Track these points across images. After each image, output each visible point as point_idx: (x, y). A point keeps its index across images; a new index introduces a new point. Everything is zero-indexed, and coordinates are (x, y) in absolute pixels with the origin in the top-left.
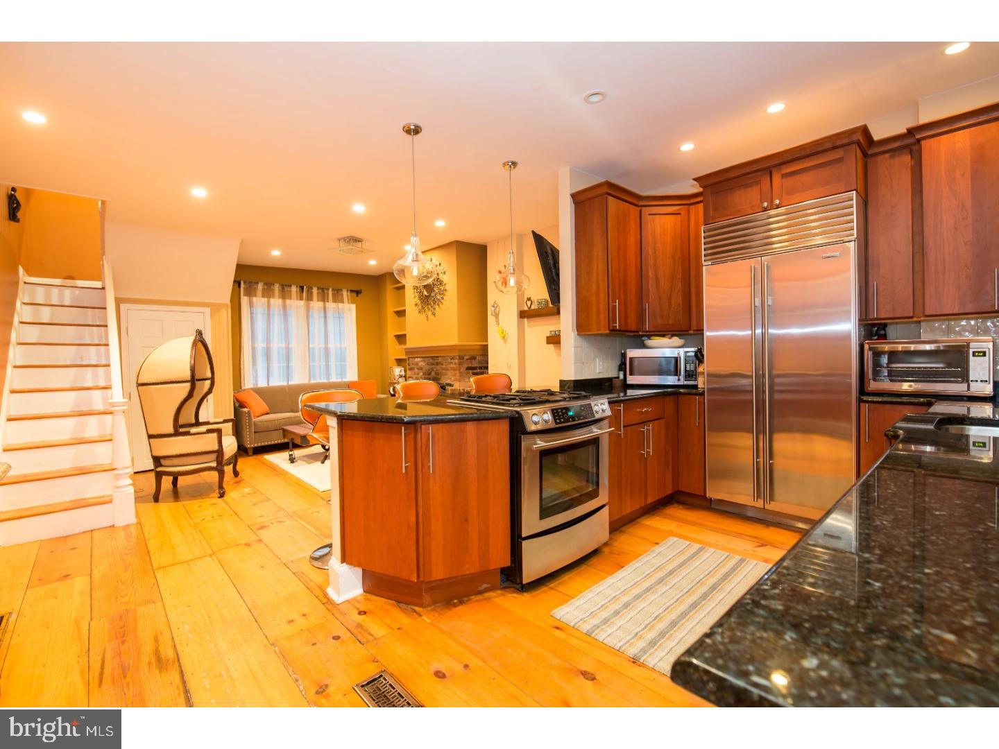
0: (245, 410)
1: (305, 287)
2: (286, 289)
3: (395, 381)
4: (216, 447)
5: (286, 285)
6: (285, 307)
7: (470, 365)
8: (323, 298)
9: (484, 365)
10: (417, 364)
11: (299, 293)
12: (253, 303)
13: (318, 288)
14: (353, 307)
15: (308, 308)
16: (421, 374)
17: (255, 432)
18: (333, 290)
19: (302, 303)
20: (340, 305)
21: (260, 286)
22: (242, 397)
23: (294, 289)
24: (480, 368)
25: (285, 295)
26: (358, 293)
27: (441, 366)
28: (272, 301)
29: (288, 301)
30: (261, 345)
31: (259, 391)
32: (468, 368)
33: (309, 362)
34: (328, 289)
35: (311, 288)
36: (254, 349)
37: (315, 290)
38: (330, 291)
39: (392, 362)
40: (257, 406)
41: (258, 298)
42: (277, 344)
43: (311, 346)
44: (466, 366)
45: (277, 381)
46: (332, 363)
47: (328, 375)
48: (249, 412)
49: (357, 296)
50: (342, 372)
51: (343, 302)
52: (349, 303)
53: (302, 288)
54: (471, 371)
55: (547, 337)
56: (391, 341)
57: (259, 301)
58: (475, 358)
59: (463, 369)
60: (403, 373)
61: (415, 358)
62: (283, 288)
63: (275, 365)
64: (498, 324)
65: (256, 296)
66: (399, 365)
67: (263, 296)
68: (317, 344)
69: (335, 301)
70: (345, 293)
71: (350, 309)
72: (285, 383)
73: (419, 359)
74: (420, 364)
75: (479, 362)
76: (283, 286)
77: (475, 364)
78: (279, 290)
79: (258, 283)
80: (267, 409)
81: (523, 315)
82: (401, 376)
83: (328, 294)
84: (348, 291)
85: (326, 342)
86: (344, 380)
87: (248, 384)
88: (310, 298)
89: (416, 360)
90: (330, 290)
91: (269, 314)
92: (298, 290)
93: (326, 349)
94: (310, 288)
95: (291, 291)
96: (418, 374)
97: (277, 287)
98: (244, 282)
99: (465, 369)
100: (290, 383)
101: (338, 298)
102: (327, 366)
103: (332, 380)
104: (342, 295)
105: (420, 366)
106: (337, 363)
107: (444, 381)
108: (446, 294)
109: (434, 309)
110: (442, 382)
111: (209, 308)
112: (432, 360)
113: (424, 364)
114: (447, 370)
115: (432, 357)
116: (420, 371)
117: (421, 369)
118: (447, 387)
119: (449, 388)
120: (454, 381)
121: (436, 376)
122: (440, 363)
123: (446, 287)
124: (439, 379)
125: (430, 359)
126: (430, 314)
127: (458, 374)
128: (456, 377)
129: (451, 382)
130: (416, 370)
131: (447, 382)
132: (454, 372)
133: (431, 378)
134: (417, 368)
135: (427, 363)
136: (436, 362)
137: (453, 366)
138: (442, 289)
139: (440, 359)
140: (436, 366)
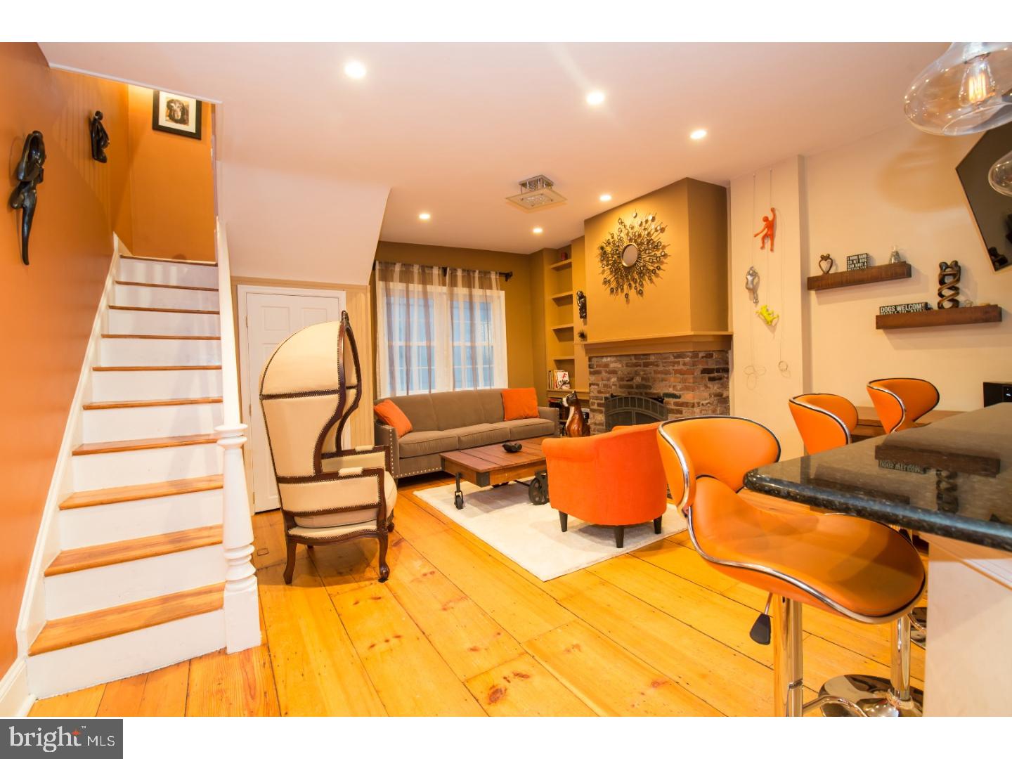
0: (387, 427)
1: (448, 269)
2: (427, 271)
3: (556, 389)
4: (376, 499)
5: (427, 267)
6: (425, 293)
7: (706, 367)
8: (469, 284)
9: (722, 366)
10: (606, 365)
11: (441, 276)
12: (389, 289)
13: (463, 270)
14: (502, 293)
15: (452, 296)
16: (614, 380)
17: (401, 458)
18: (479, 272)
19: (445, 289)
20: (488, 292)
21: (398, 268)
22: (381, 409)
23: (436, 271)
24: (718, 371)
25: (425, 280)
26: (507, 276)
27: (656, 368)
28: (411, 286)
29: (429, 287)
30: (398, 343)
31: (399, 402)
32: (704, 371)
33: (453, 366)
34: (475, 271)
35: (456, 270)
36: (391, 348)
37: (459, 273)
38: (477, 274)
39: (551, 364)
40: (399, 421)
41: (395, 284)
42: (417, 342)
43: (455, 344)
44: (701, 367)
45: (418, 390)
46: (480, 367)
47: (475, 380)
48: (393, 430)
49: (506, 280)
50: (489, 378)
51: (490, 288)
52: (497, 289)
53: (445, 270)
54: (707, 376)
55: (877, 317)
56: (550, 338)
57: (397, 286)
58: (711, 356)
59: (697, 373)
60: (567, 378)
61: (602, 357)
62: (423, 271)
64: (756, 302)
65: (392, 281)
66: (559, 368)
67: (401, 281)
68: (462, 342)
69: (481, 287)
70: (493, 276)
71: (499, 297)
72: (426, 392)
73: (609, 359)
74: (612, 365)
75: (717, 363)
76: (423, 267)
77: (712, 365)
78: (419, 272)
79: (395, 264)
80: (410, 425)
81: (814, 284)
82: (565, 383)
83: (474, 277)
84: (496, 273)
85: (472, 339)
86: (493, 388)
87: (385, 393)
88: (453, 284)
89: (605, 360)
90: (477, 272)
91: (408, 305)
92: (441, 272)
93: (473, 348)
94: (454, 271)
95: (432, 273)
96: (609, 379)
97: (416, 269)
98: (379, 263)
99: (699, 373)
100: (433, 391)
101: (485, 285)
102: (474, 370)
103: (479, 388)
104: (490, 279)
105: (611, 369)
106: (485, 366)
107: (659, 389)
108: (665, 261)
109: (642, 285)
110: (655, 391)
111: (345, 292)
112: (635, 359)
113: (620, 366)
114: (666, 374)
115: (635, 355)
116: (611, 375)
117: (614, 372)
118: (666, 399)
119: (672, 400)
120: (682, 389)
121: (644, 382)
122: (652, 364)
123: (667, 251)
124: (650, 387)
125: (633, 358)
126: (633, 293)
127: (691, 381)
128: (687, 384)
129: (675, 392)
130: (604, 374)
131: (666, 391)
132: (682, 377)
133: (634, 386)
134: (606, 372)
135: (627, 363)
136: (644, 363)
137: (681, 367)
138: (658, 254)
139: (652, 359)
140: (645, 368)
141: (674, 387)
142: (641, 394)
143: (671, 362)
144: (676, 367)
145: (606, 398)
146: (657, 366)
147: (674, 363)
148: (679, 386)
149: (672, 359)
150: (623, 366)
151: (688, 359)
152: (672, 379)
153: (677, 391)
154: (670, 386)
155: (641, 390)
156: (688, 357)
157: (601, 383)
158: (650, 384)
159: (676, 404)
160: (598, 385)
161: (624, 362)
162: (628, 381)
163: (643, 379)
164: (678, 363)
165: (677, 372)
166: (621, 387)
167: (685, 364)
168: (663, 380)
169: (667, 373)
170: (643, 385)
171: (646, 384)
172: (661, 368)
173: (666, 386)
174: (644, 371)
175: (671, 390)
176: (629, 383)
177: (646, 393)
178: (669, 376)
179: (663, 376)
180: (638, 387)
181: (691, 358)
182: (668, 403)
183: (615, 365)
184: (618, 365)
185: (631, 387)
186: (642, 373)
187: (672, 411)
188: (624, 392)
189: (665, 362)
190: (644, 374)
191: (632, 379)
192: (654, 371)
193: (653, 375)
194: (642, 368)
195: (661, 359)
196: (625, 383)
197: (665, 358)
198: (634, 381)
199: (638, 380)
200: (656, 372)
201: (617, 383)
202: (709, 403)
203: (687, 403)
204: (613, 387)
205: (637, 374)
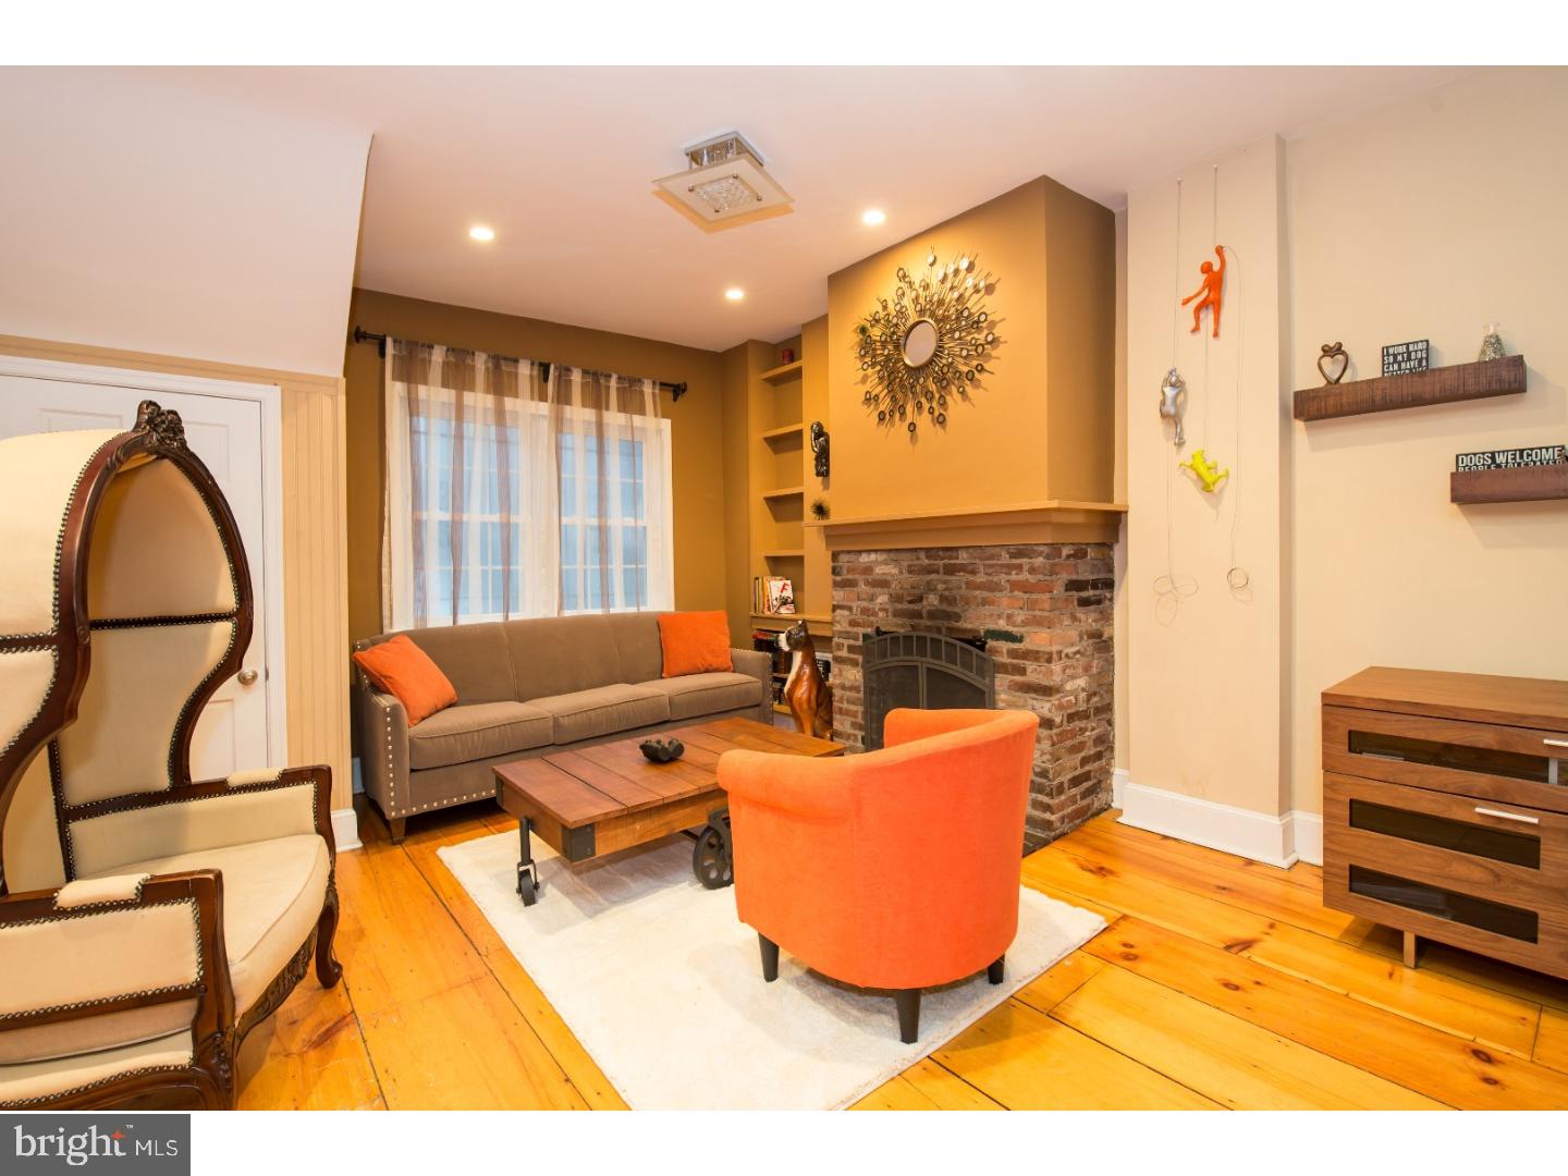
0: (385, 701)
1: (552, 367)
2: (504, 367)
3: (768, 614)
4: (188, 970)
5: (505, 359)
6: (500, 415)
7: (1074, 577)
8: (597, 401)
9: (1102, 576)
10: (868, 570)
11: (536, 381)
12: (417, 400)
13: (585, 372)
14: (666, 424)
15: (559, 423)
16: (882, 599)
18: (619, 378)
19: (544, 408)
20: (637, 419)
21: (438, 355)
22: (375, 658)
23: (524, 370)
24: (1093, 585)
25: (501, 386)
26: (678, 390)
27: (971, 578)
28: (468, 397)
29: (509, 402)
30: (436, 515)
31: (428, 641)
32: (1070, 586)
33: (561, 564)
34: (610, 376)
35: (568, 370)
36: (418, 526)
37: (576, 377)
38: (613, 383)
39: (759, 565)
40: (420, 681)
41: (432, 388)
42: (479, 516)
43: (565, 520)
44: (1065, 577)
45: (479, 613)
46: (617, 567)
47: (605, 597)
48: (395, 708)
49: (675, 400)
50: (636, 589)
51: (642, 412)
52: (656, 416)
53: (545, 369)
54: (1075, 595)
55: (1453, 476)
56: (756, 511)
57: (435, 395)
58: (1085, 554)
59: (1058, 589)
60: (788, 593)
61: (860, 552)
62: (497, 367)
63: (475, 568)
64: (1182, 444)
65: (425, 382)
66: (774, 573)
67: (445, 385)
68: (581, 518)
69: (623, 408)
70: (648, 389)
71: (659, 432)
72: (496, 618)
73: (873, 556)
74: (879, 570)
75: (1094, 568)
76: (496, 360)
77: (1084, 572)
78: (487, 369)
79: (431, 347)
80: (449, 691)
81: (1305, 407)
82: (784, 602)
83: (608, 388)
84: (654, 383)
85: (602, 511)
86: (643, 609)
87: (401, 619)
88: (563, 398)
89: (864, 558)
90: (614, 378)
91: (459, 437)
92: (535, 373)
93: (603, 530)
94: (565, 371)
95: (516, 374)
96: (872, 598)
97: (481, 362)
98: (395, 341)
99: (1061, 589)
100: (513, 617)
101: (632, 404)
102: (604, 575)
103: (613, 611)
104: (642, 393)
105: (878, 577)
106: (627, 566)
107: (978, 620)
108: (994, 353)
109: (943, 404)
110: (970, 626)
111: (278, 389)
112: (927, 557)
113: (895, 571)
114: (992, 590)
115: (927, 550)
116: (878, 590)
117: (883, 583)
118: (991, 643)
119: (1004, 646)
120: (1025, 624)
121: (944, 607)
122: (963, 568)
123: (997, 331)
124: (958, 617)
125: (922, 555)
126: (924, 421)
127: (1047, 606)
128: (1037, 613)
129: (1010, 629)
130: (862, 587)
131: (992, 626)
132: (1026, 596)
133: (924, 614)
134: (867, 583)
135: (910, 566)
136: (944, 565)
137: (1024, 576)
138: (981, 337)
139: (963, 558)
140: (947, 578)
141: (1009, 617)
142: (939, 630)
143: (1002, 565)
144: (1014, 577)
145: (866, 637)
146: (973, 572)
147: (1009, 568)
148: (1020, 616)
149: (1005, 559)
150: (901, 572)
151: (1041, 559)
152: (1005, 602)
153: (1014, 626)
154: (999, 617)
155: (939, 623)
156: (1040, 554)
157: (854, 605)
158: (957, 610)
159: (1013, 654)
160: (850, 609)
161: (905, 564)
162: (910, 602)
163: (943, 599)
164: (1019, 567)
165: (1015, 586)
166: (897, 614)
167: (1032, 570)
168: (985, 602)
169: (993, 587)
170: (945, 611)
171: (949, 609)
172: (980, 578)
173: (992, 615)
174: (945, 582)
175: (1002, 625)
176: (915, 607)
177: (950, 630)
178: (998, 594)
179: (985, 594)
180: (932, 615)
181: (1048, 557)
182: (994, 651)
183: (885, 569)
184: (892, 570)
185: (918, 615)
186: (940, 587)
187: (1004, 669)
188: (902, 626)
189: (992, 566)
190: (945, 590)
191: (920, 599)
192: (966, 583)
193: (964, 591)
194: (941, 577)
195: (980, 559)
196: (905, 606)
197: (992, 557)
198: (925, 602)
199: (932, 600)
200: (969, 585)
201: (888, 607)
202: (1078, 652)
203: (1037, 652)
204: (881, 614)
205: (930, 588)
